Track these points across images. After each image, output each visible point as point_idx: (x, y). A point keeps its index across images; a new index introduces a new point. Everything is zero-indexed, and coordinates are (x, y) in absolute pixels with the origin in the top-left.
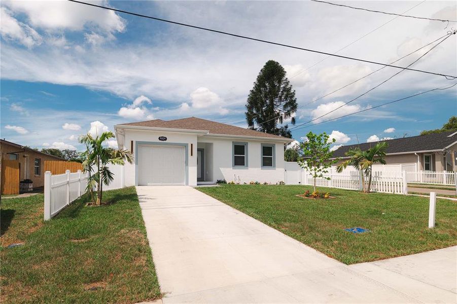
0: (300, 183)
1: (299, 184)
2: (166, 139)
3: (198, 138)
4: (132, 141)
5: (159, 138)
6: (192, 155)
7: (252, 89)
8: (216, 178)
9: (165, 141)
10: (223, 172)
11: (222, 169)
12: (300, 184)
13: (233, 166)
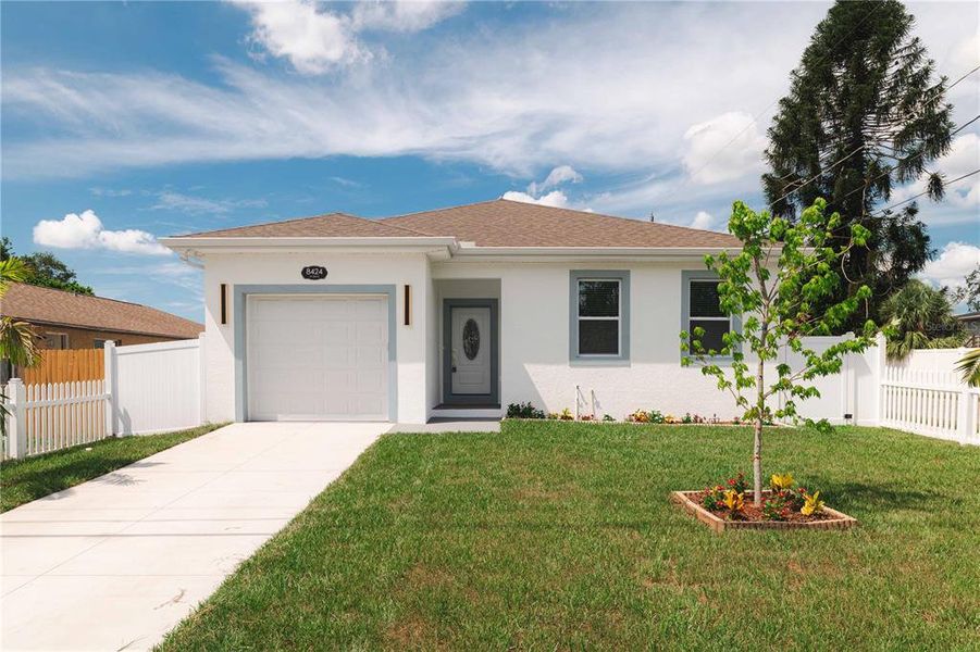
0: (848, 416)
1: (844, 422)
2: (323, 273)
3: (434, 264)
4: (223, 287)
5: (305, 273)
6: (407, 323)
7: (787, 94)
8: (508, 397)
9: (320, 282)
10: (534, 379)
11: (531, 369)
12: (850, 422)
13: (572, 358)
